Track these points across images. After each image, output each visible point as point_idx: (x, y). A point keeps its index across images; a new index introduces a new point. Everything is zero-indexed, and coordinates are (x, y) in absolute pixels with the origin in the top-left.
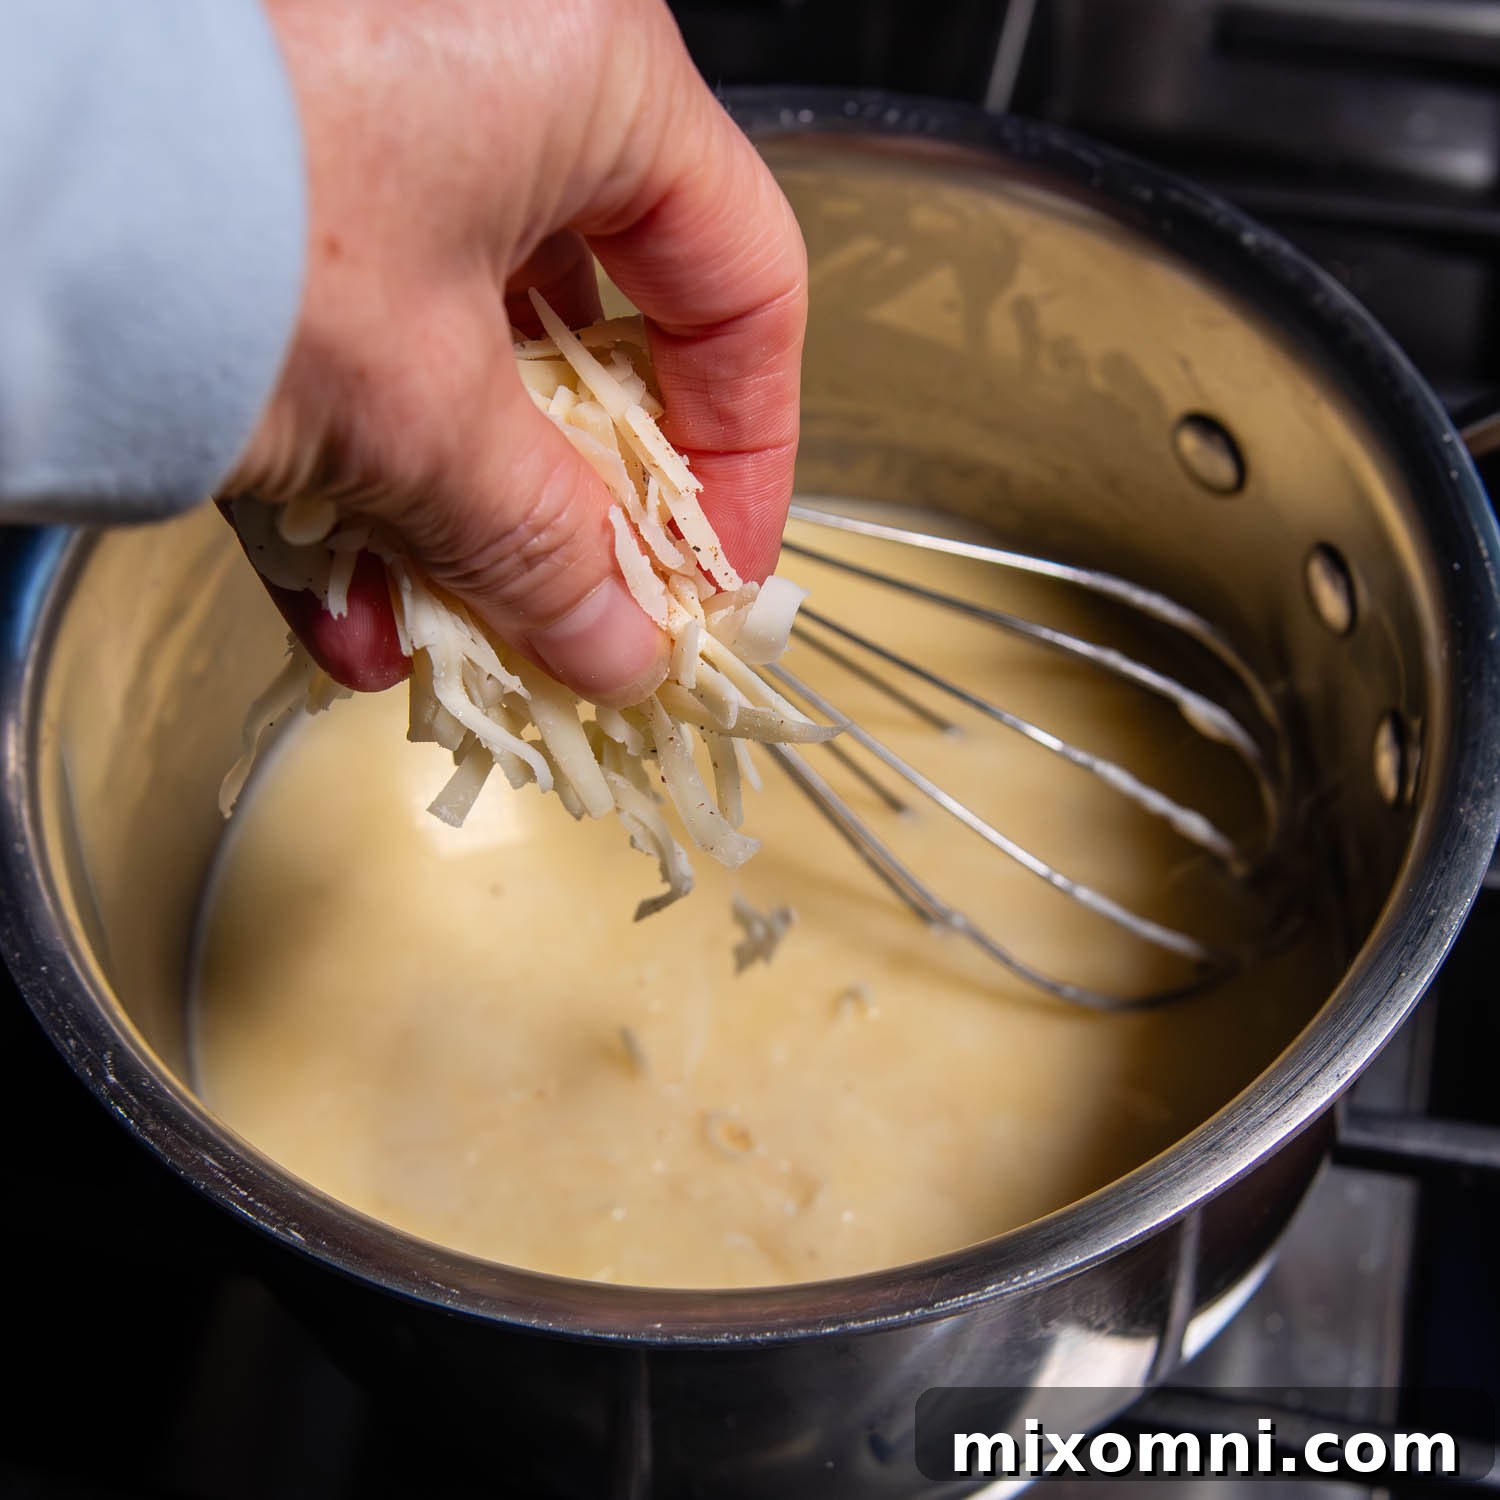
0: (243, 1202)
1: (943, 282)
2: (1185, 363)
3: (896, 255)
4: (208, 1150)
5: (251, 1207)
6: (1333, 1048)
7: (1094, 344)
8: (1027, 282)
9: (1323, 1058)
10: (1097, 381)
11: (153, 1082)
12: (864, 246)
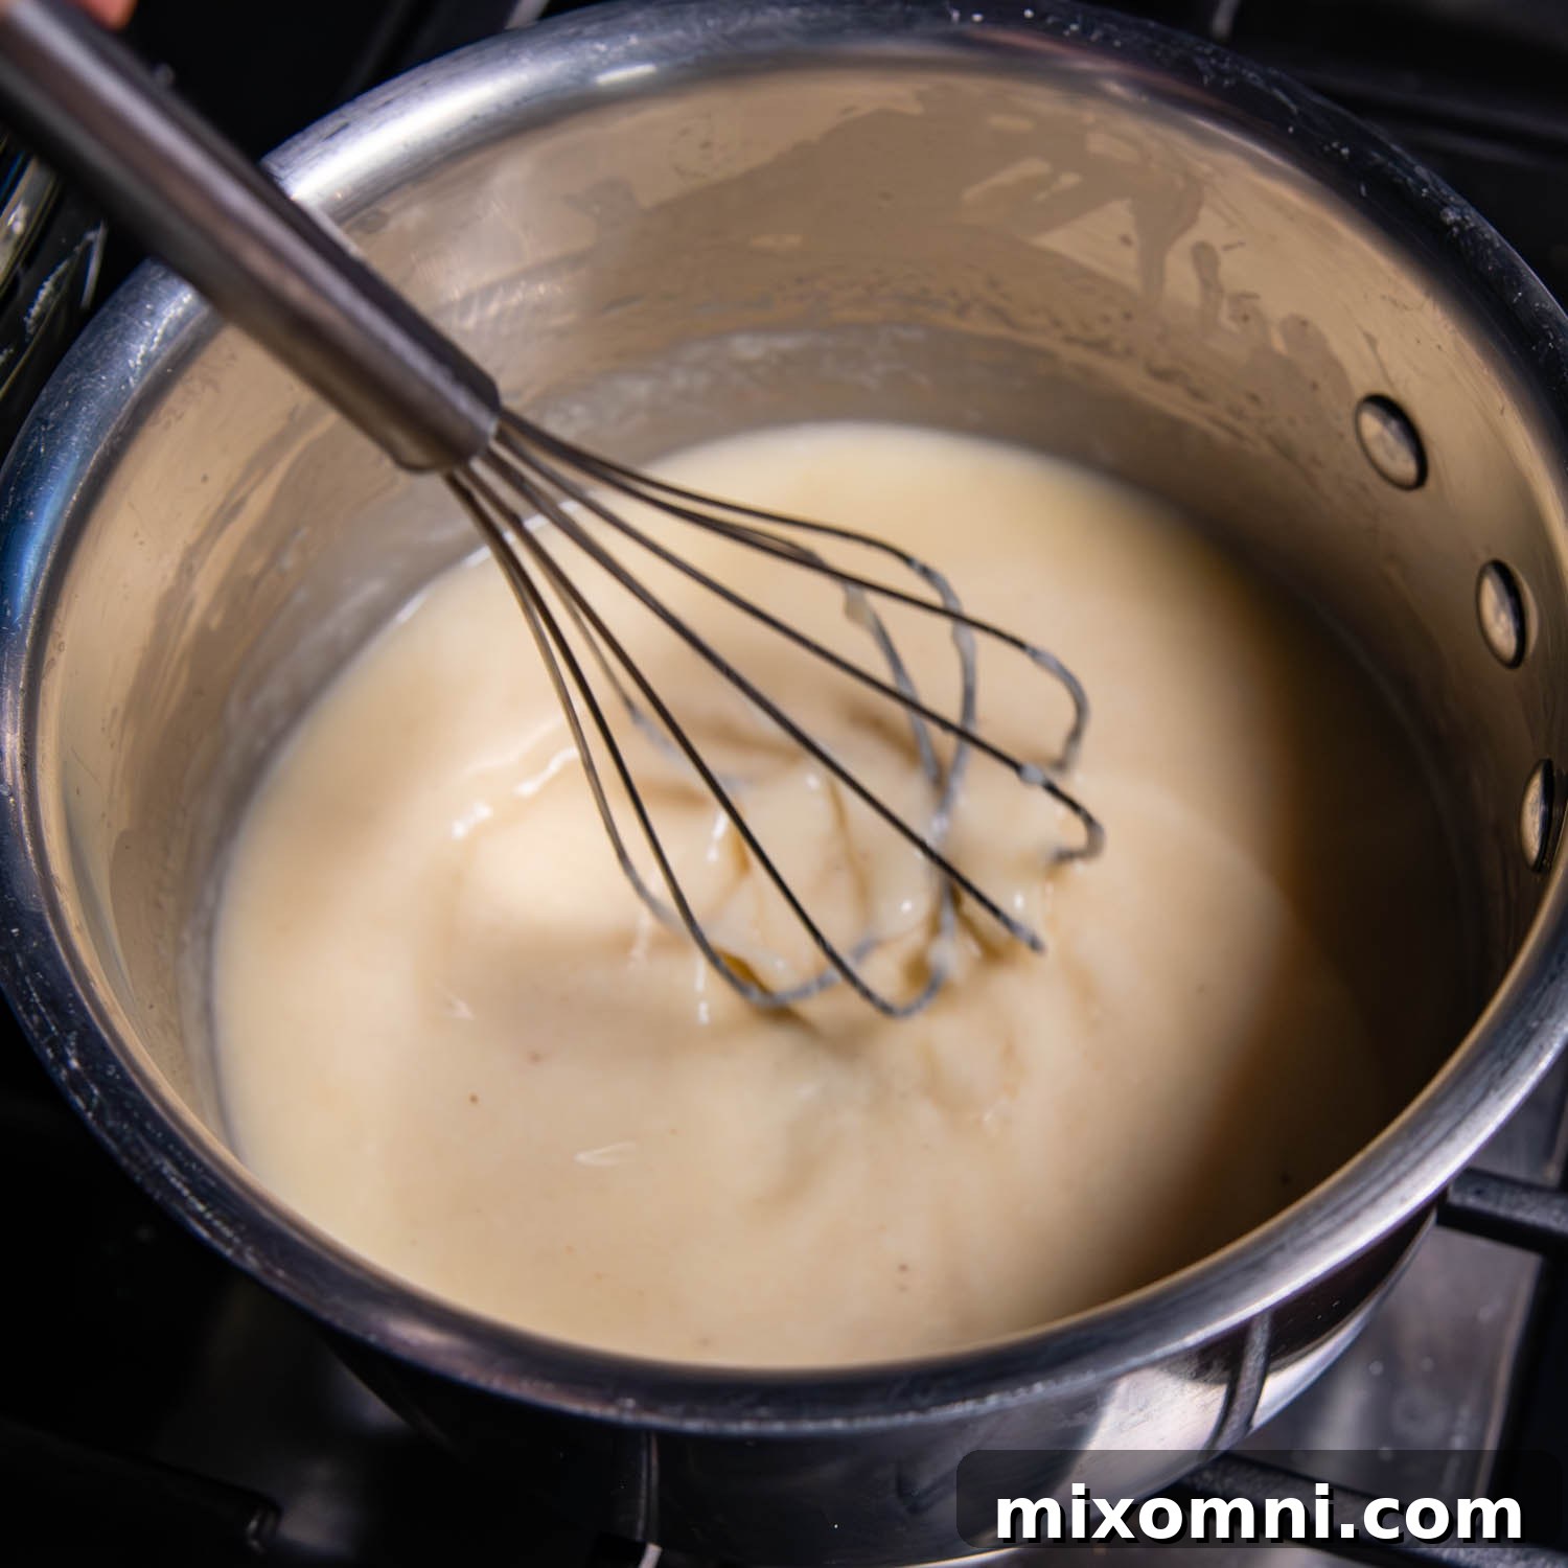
0: (200, 1218)
1: (1118, 217)
2: (1372, 341)
3: (1069, 180)
4: (170, 1155)
5: (208, 1226)
6: (1402, 1167)
7: (1278, 305)
8: (1209, 227)
9: (1391, 1177)
10: (1279, 344)
11: (120, 1070)
12: (1034, 167)
